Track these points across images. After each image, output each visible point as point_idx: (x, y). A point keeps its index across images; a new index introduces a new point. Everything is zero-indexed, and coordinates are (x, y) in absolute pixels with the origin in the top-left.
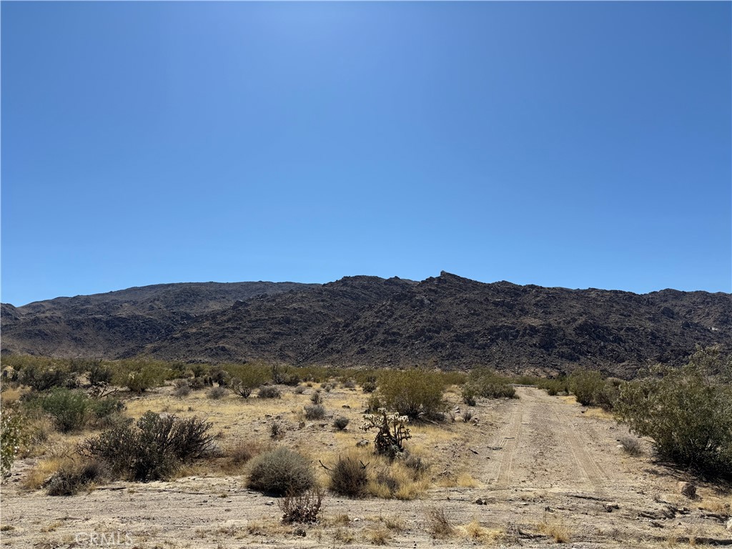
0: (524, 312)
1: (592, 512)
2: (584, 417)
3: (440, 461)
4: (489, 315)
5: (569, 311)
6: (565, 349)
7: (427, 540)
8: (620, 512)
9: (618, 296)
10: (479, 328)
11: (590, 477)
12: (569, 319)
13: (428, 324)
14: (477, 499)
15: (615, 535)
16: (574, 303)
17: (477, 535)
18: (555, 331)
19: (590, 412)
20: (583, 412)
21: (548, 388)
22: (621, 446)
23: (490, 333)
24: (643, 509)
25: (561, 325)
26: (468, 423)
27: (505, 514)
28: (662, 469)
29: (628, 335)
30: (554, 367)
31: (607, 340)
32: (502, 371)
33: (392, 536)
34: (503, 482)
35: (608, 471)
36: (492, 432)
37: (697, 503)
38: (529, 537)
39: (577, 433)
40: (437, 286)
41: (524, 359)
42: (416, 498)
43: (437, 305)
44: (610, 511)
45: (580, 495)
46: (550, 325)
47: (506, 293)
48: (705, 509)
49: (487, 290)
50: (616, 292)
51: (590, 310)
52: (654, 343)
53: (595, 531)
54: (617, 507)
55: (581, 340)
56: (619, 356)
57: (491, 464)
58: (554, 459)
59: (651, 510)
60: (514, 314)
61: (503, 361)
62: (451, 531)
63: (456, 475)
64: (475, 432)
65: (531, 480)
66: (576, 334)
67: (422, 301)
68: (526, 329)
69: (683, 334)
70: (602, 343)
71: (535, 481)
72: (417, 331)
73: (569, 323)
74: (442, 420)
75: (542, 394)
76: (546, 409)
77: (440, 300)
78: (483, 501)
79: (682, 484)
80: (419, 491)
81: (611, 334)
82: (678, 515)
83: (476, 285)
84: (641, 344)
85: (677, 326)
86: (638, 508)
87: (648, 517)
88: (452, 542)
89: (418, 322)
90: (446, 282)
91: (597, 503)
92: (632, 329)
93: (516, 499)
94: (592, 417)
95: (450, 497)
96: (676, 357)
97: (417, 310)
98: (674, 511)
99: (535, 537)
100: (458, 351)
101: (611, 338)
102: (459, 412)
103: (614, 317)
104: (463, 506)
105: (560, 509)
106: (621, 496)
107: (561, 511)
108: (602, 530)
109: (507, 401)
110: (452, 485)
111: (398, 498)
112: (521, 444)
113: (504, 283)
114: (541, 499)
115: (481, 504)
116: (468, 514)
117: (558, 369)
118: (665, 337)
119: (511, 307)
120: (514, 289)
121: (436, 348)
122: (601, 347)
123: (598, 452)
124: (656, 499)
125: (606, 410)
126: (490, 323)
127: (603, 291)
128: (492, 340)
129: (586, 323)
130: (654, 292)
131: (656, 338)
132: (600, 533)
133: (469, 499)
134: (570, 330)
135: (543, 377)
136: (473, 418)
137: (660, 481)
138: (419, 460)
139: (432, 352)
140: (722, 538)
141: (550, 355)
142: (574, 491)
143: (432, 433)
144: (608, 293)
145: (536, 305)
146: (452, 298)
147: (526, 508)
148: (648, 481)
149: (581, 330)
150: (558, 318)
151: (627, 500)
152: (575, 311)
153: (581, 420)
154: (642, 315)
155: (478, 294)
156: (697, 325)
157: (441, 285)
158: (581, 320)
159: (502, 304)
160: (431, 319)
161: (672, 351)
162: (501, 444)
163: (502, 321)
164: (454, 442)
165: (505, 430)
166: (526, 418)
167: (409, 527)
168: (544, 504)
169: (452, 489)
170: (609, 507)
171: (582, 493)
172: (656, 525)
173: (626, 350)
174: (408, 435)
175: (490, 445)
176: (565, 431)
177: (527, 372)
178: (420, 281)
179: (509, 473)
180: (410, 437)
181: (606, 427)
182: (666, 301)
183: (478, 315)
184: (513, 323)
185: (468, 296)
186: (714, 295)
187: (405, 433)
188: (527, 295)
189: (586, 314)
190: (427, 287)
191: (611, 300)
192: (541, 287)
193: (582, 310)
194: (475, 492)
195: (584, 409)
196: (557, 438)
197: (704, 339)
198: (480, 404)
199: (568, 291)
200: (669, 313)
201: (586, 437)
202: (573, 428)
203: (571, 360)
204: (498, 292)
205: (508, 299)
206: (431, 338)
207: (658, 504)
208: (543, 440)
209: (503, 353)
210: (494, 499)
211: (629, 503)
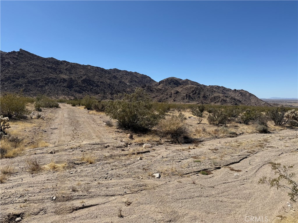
0: (61, 72)
1: (100, 149)
2: (89, 114)
3: (28, 137)
4: (45, 72)
5: (80, 73)
6: (77, 89)
7: (28, 176)
8: (110, 147)
9: (98, 69)
10: (40, 78)
11: (97, 136)
12: (79, 76)
13: (12, 74)
14: (50, 152)
15: (111, 156)
16: (81, 70)
17: (54, 168)
18: (74, 81)
19: (91, 112)
20: (88, 112)
21: (72, 104)
22: (105, 123)
23: (45, 81)
24: (117, 145)
25: (76, 79)
26: (39, 119)
27: (65, 156)
28: (120, 130)
29: (101, 84)
30: (72, 95)
31: (93, 86)
32: (50, 97)
33: (7, 178)
34: (60, 143)
35: (103, 133)
36: (51, 122)
37: (134, 140)
38: (78, 164)
39: (88, 120)
40: (17, 56)
41: (60, 92)
42: (17, 156)
43: (18, 65)
44: (106, 148)
45: (95, 143)
46: (71, 78)
47: (53, 63)
48: (136, 142)
49: (44, 61)
50: (98, 67)
51: (88, 74)
52: (109, 88)
53: (104, 156)
54: (109, 146)
55: (83, 85)
56: (97, 92)
57: (53, 135)
58: (81, 131)
59: (120, 145)
60: (57, 73)
61: (50, 93)
62: (41, 169)
63: (37, 142)
64: (43, 122)
65: (73, 140)
66: (82, 83)
67: (9, 63)
68: (61, 80)
69: (119, 85)
70: (92, 87)
71: (75, 140)
72: (6, 78)
73: (79, 78)
74: (26, 119)
75: (70, 106)
76: (73, 111)
77: (19, 63)
78: (53, 152)
79: (129, 135)
80: (18, 152)
81: (95, 84)
82: (128, 145)
83: (38, 58)
84: (105, 88)
85: (117, 82)
86: (116, 145)
87: (119, 148)
88: (42, 173)
89: (7, 73)
90: (23, 55)
91: (101, 146)
92: (103, 82)
93: (68, 149)
94: (92, 114)
95: (36, 153)
96: (116, 93)
97: (6, 67)
98: (127, 144)
99: (80, 163)
100: (29, 88)
101: (95, 85)
102: (34, 114)
103: (96, 77)
104: (43, 156)
105: (87, 150)
106: (109, 142)
107: (88, 151)
108: (106, 155)
109: (56, 109)
110: (36, 147)
111: (6, 157)
112: (65, 126)
113: (52, 58)
114: (79, 147)
115: (52, 153)
116: (47, 159)
117: (74, 96)
118: (113, 86)
119: (55, 70)
120: (57, 62)
121: (17, 86)
122: (91, 88)
123: (97, 127)
124: (121, 141)
125: (97, 111)
126: (45, 76)
127: (93, 67)
128: (46, 84)
129: (86, 79)
130: (111, 69)
131: (110, 86)
132: (106, 157)
133: (46, 152)
134: (79, 81)
135: (67, 99)
136: (41, 117)
137: (121, 134)
138: (17, 137)
139: (15, 88)
140: (144, 151)
141: (71, 91)
142: (92, 142)
143: (21, 124)
144: (95, 68)
145: (66, 69)
146: (26, 63)
147: (74, 152)
148: (117, 135)
149: (84, 81)
150: (75, 76)
151: (112, 143)
152: (82, 73)
153: (88, 115)
154: (106, 77)
155: (39, 62)
156: (123, 82)
157: (20, 56)
158: (84, 77)
159: (51, 68)
160: (14, 72)
161: (115, 91)
162: (56, 127)
163: (51, 76)
164: (34, 128)
165: (57, 121)
166: (66, 115)
167: (17, 171)
168: (80, 149)
169: (36, 149)
170: (106, 146)
171: (95, 142)
172: (123, 150)
173: (100, 90)
174: (8, 127)
175: (51, 127)
176: (83, 119)
177: (61, 98)
178: (8, 52)
179: (63, 138)
180: (10, 127)
181: (98, 117)
182: (114, 73)
183: (39, 72)
184: (56, 77)
185: (34, 62)
186: (129, 72)
187: (7, 125)
188: (62, 65)
189: (86, 75)
190: (12, 56)
191: (96, 70)
192: (69, 62)
193: (85, 73)
194: (48, 148)
195: (89, 111)
196: (80, 122)
197: (125, 87)
198: (44, 111)
199: (80, 65)
200: (115, 77)
201: (91, 121)
202: (86, 118)
203: (79, 93)
204: (49, 62)
205: (54, 66)
206: (14, 82)
207: (122, 143)
208: (75, 123)
209: (51, 89)
210: (58, 150)
211: (113, 144)
